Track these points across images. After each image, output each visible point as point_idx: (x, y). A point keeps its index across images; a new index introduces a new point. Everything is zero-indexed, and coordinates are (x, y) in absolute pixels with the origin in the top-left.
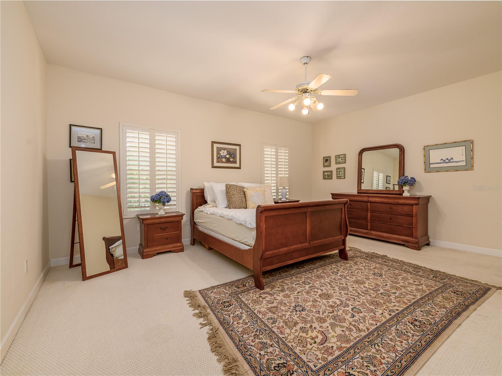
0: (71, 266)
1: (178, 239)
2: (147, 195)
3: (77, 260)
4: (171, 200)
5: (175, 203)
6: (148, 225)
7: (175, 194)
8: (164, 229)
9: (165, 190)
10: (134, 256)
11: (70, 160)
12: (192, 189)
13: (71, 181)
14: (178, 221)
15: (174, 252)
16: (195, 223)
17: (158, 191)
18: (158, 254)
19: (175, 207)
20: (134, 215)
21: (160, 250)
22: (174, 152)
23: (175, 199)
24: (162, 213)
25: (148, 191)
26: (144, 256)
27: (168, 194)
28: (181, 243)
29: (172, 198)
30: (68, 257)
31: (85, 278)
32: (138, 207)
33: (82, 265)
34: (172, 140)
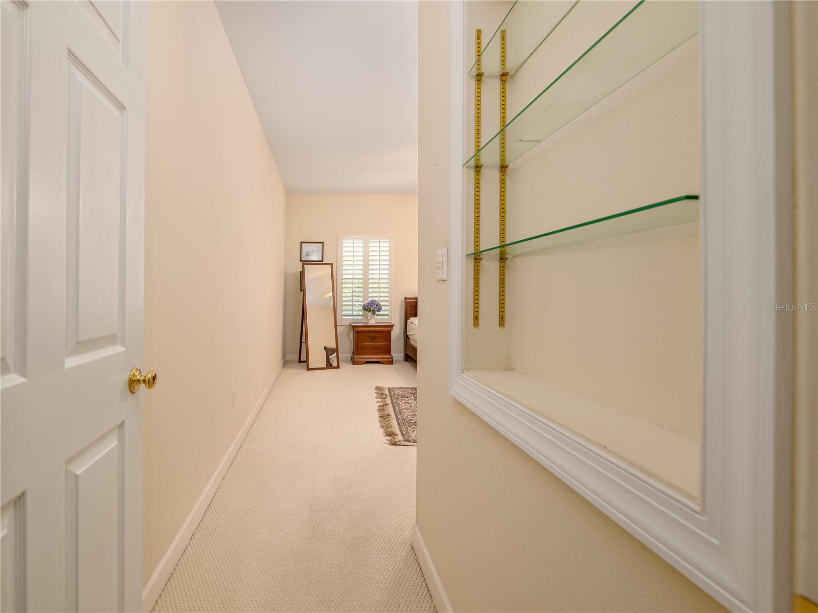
0: (300, 362)
1: (388, 350)
2: (360, 302)
3: (303, 358)
4: (381, 309)
5: (387, 313)
6: (358, 332)
7: (387, 304)
8: (373, 339)
9: (377, 299)
10: (346, 361)
11: (301, 272)
12: (406, 298)
13: (301, 290)
14: (388, 332)
15: (383, 363)
16: (407, 336)
17: (370, 299)
18: (368, 362)
19: (387, 317)
20: (347, 323)
21: (368, 358)
22: (388, 258)
23: (387, 308)
24: (372, 322)
25: (361, 299)
26: (354, 362)
27: (380, 303)
28: (390, 355)
29: (383, 308)
30: (296, 355)
31: (308, 369)
32: (352, 315)
33: (307, 362)
34: (385, 245)
